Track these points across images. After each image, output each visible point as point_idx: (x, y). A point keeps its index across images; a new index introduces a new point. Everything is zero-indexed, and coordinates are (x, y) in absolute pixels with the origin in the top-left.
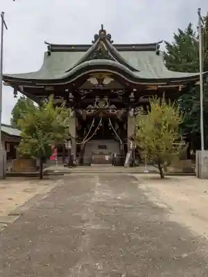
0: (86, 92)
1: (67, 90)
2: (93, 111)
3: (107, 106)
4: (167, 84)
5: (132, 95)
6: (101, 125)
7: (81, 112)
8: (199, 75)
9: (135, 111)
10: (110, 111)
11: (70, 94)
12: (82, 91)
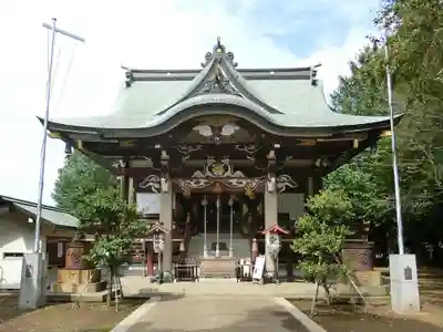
0: (191, 150)
1: (158, 146)
2: (202, 182)
3: (228, 173)
4: (334, 136)
5: (272, 154)
7: (182, 183)
8: (389, 121)
9: (276, 182)
10: (234, 182)
11: (164, 154)
12: (184, 148)
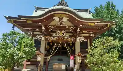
0: (52, 27)
1: (40, 24)
2: (55, 37)
3: (64, 35)
5: (79, 29)
6: (60, 46)
7: (48, 38)
9: (80, 39)
10: (66, 38)
11: (43, 28)
12: (50, 26)
